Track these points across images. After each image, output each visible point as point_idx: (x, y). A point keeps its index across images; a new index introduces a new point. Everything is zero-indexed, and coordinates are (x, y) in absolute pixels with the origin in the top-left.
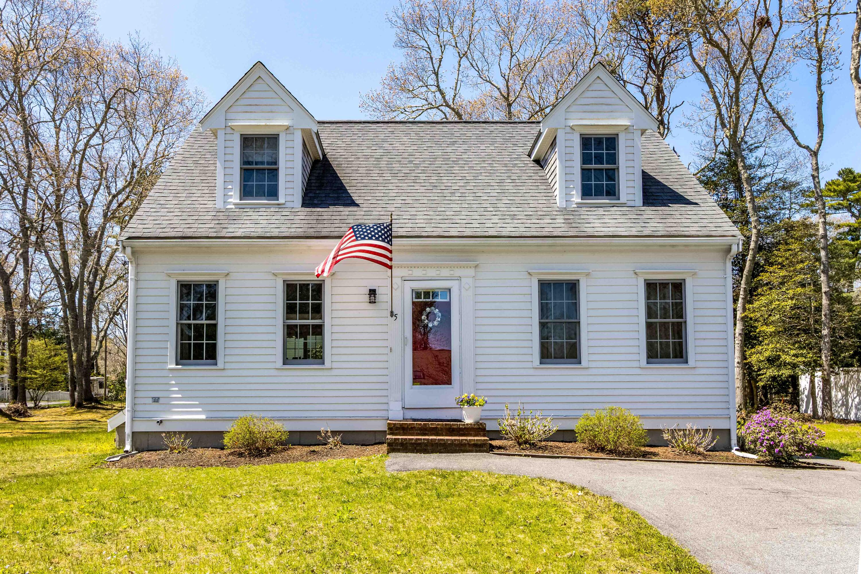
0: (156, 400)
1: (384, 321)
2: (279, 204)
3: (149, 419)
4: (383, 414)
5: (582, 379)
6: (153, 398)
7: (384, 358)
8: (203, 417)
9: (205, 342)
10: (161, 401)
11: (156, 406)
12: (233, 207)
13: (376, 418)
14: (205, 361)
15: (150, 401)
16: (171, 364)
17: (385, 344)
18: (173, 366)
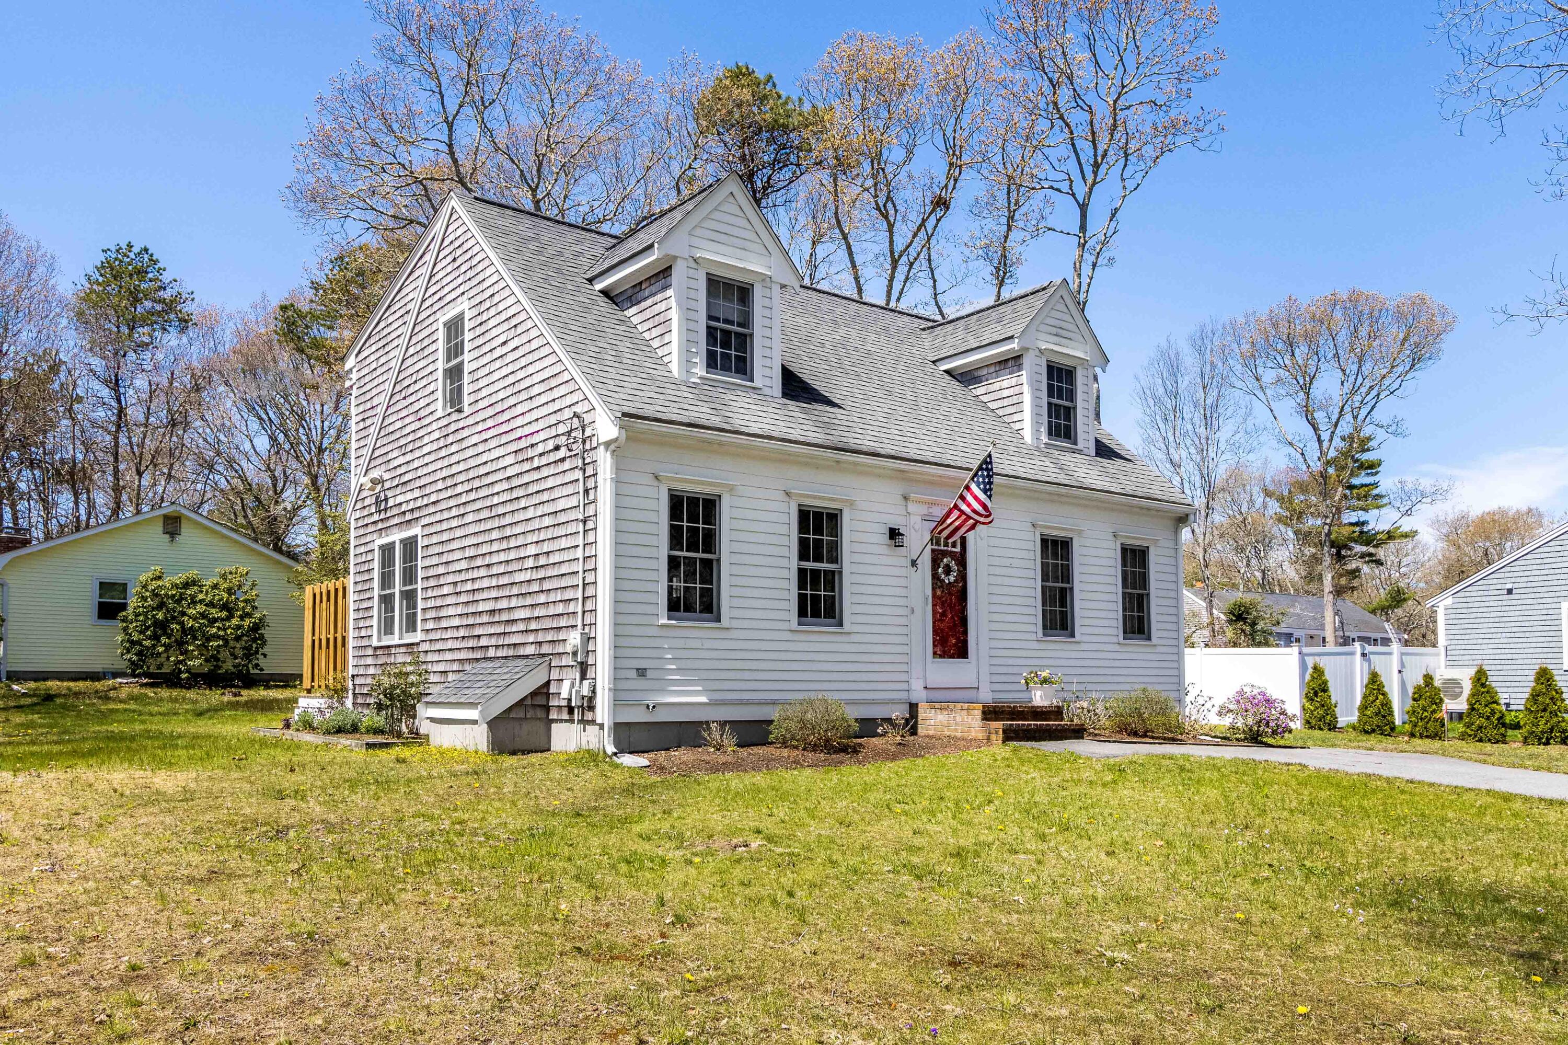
0: (642, 672)
1: (903, 572)
2: (754, 388)
3: (636, 704)
4: (904, 695)
5: (1073, 655)
6: (638, 670)
7: (903, 621)
8: (703, 699)
9: (698, 586)
10: (650, 674)
11: (641, 683)
12: (698, 381)
13: (892, 702)
14: (698, 615)
15: (633, 674)
16: (662, 618)
17: (902, 602)
18: (664, 621)
